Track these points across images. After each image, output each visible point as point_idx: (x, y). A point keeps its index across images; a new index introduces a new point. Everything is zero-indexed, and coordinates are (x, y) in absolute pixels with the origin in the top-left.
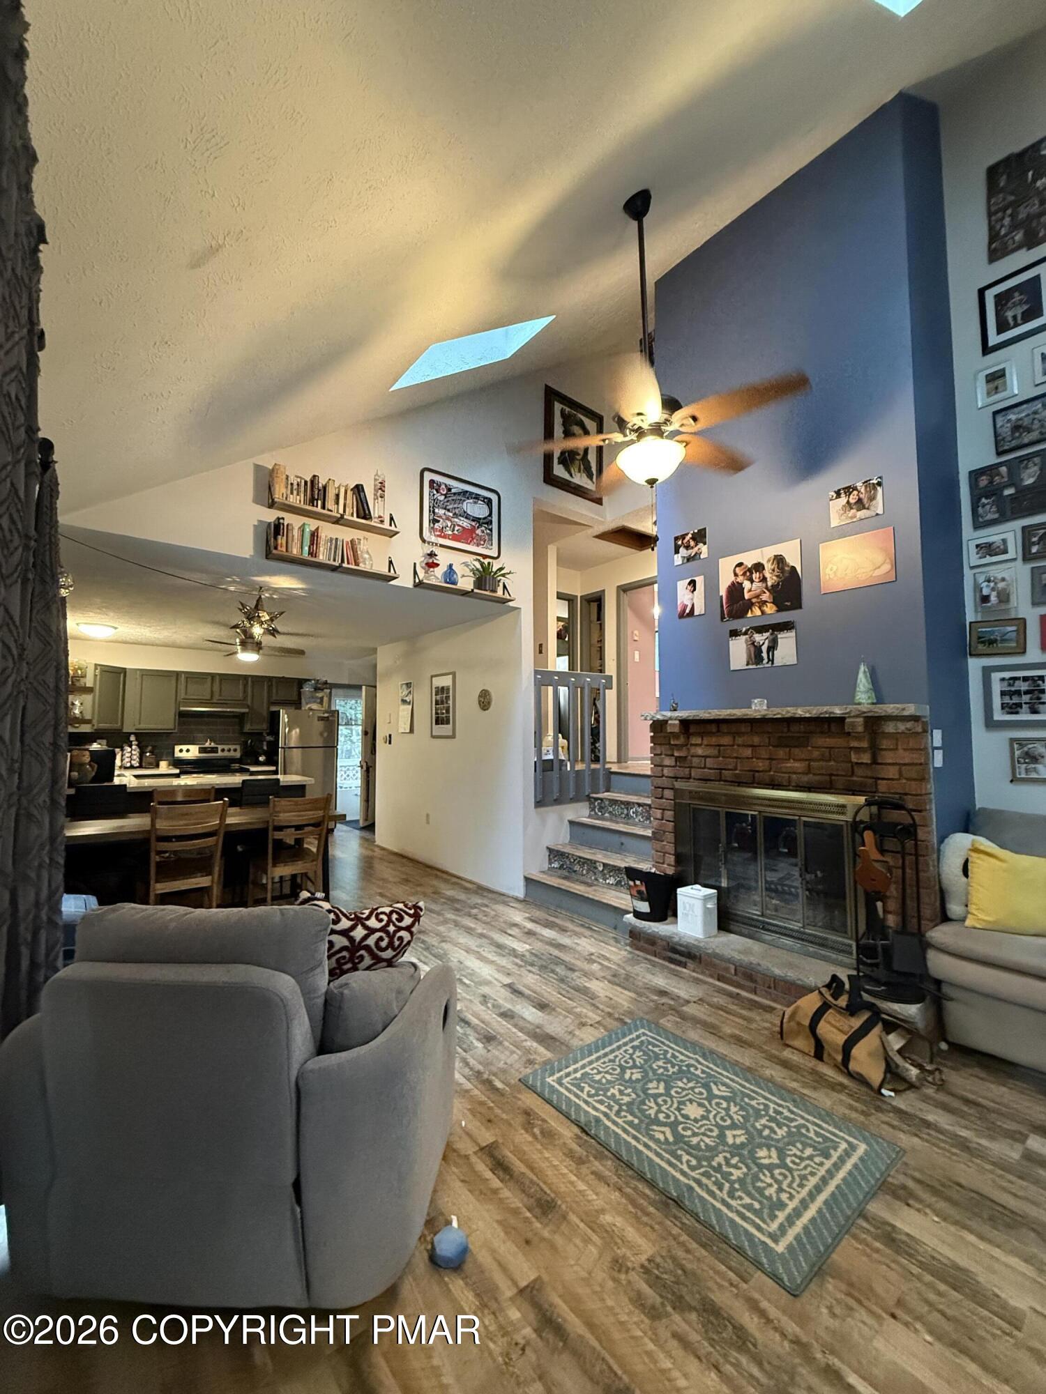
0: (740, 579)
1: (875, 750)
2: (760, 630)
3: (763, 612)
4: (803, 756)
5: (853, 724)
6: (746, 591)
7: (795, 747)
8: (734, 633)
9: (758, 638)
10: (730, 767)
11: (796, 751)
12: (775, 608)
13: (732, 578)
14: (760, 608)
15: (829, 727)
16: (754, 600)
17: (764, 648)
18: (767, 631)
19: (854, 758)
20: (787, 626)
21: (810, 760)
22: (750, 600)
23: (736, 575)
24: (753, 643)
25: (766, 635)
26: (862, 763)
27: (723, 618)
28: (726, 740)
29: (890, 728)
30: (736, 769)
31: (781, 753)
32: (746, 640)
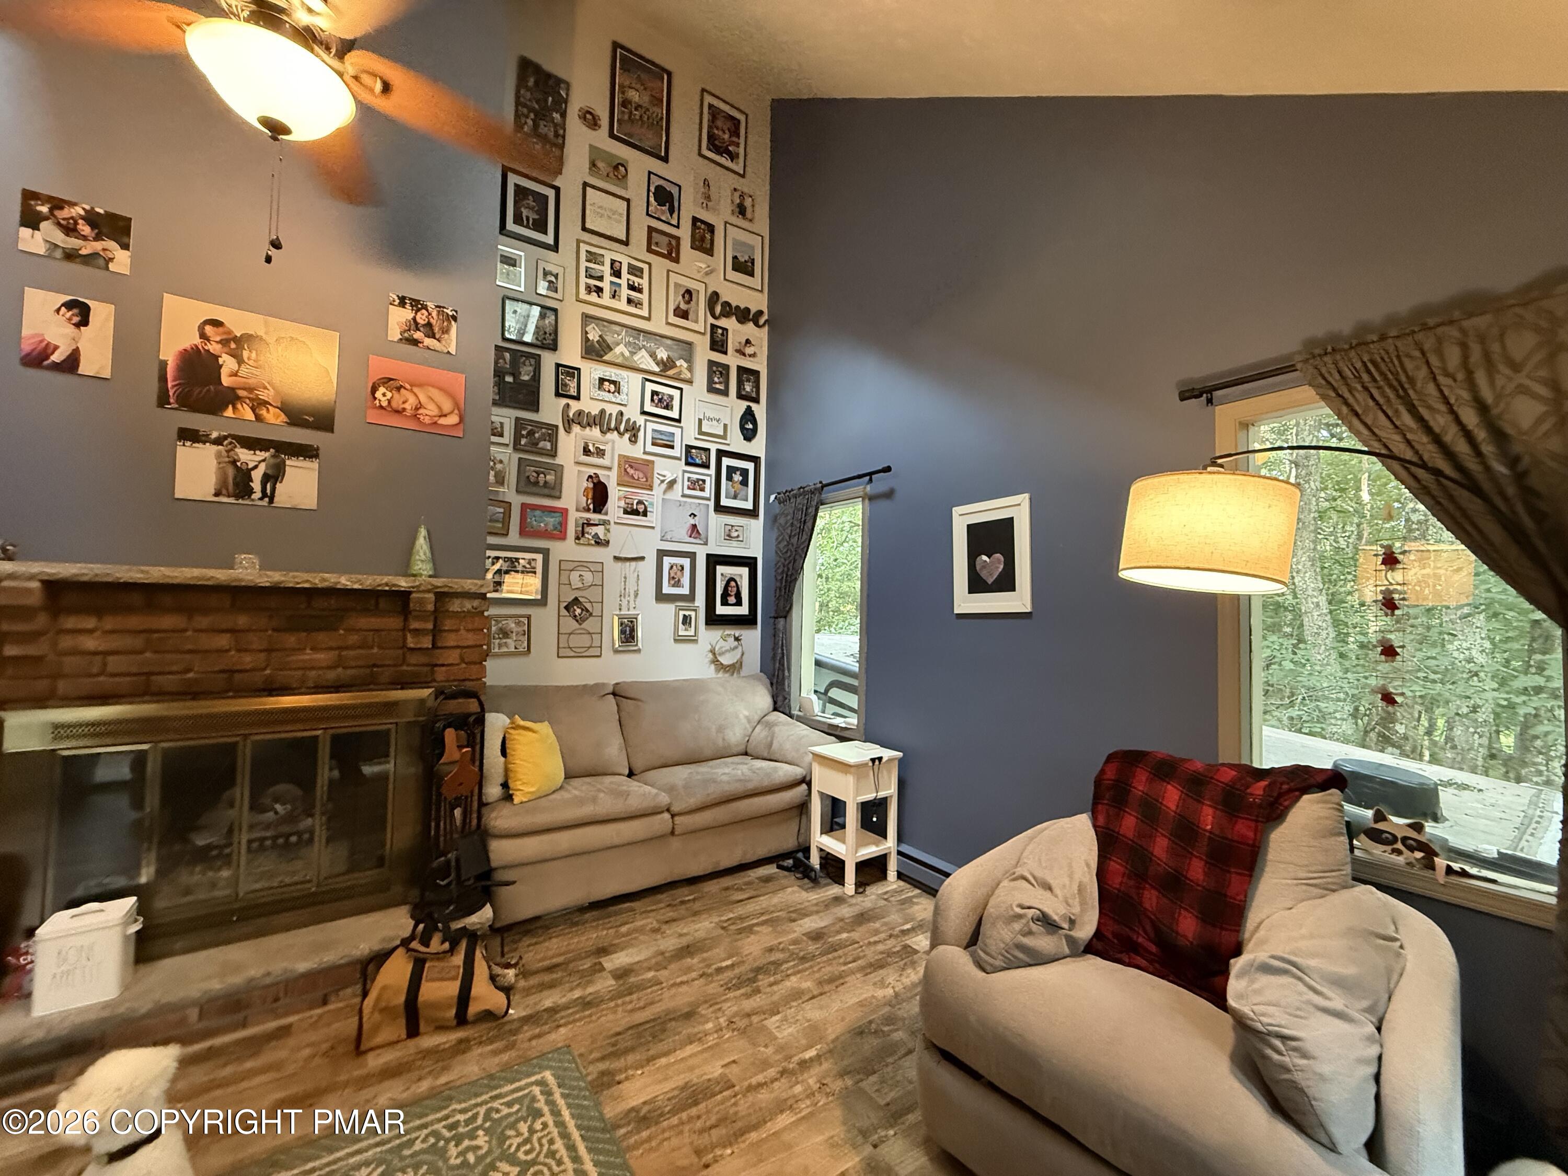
0: (214, 348)
1: (436, 632)
2: (252, 444)
3: (259, 418)
4: (334, 644)
5: (421, 601)
6: (224, 372)
7: (320, 630)
8: (190, 436)
9: (245, 456)
10: (175, 668)
11: (322, 637)
12: (283, 418)
13: (197, 340)
14: (253, 409)
15: (377, 604)
16: (242, 393)
17: (257, 475)
18: (267, 450)
19: (411, 642)
20: (306, 452)
21: (340, 648)
22: (232, 390)
23: (203, 336)
24: (234, 462)
25: (262, 455)
26: (420, 649)
27: (163, 400)
28: (168, 621)
29: (455, 606)
30: (188, 670)
31: (291, 640)
32: (218, 455)
